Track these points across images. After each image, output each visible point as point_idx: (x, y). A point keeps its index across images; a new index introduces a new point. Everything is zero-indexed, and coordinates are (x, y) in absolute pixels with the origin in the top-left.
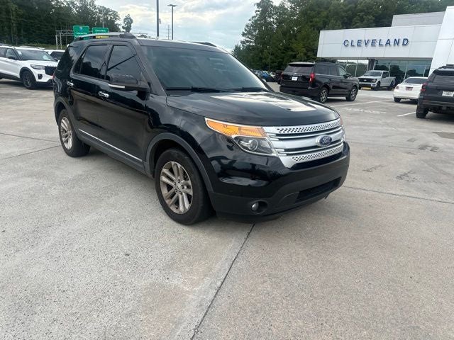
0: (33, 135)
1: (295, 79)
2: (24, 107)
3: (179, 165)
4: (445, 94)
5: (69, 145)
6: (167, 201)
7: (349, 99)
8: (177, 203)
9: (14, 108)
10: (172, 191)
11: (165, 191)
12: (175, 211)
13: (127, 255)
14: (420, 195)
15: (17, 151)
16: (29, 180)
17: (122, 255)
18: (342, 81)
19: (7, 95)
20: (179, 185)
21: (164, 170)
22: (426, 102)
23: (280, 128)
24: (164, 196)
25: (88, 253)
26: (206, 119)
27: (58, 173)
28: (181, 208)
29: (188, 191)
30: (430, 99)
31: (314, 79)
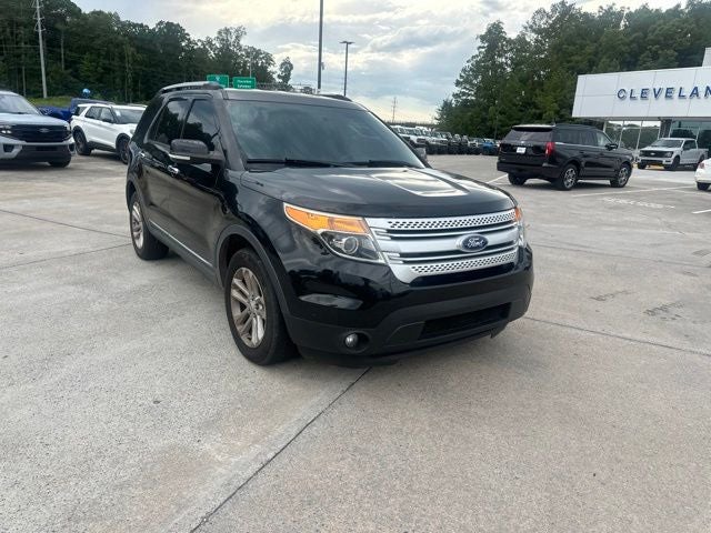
0: (105, 228)
1: (521, 150)
2: (110, 188)
3: (251, 273)
5: (140, 243)
6: (238, 328)
7: (615, 184)
9: (95, 189)
11: (237, 313)
12: (247, 342)
13: (157, 402)
15: (73, 248)
16: (72, 288)
18: (602, 155)
19: (94, 172)
20: (253, 304)
23: (394, 221)
26: (285, 204)
27: (114, 281)
28: (254, 340)
29: (262, 313)
31: (552, 152)
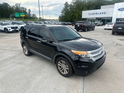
0: (14, 49)
3: (64, 62)
4: (119, 28)
5: (26, 53)
6: (60, 71)
8: (63, 71)
9: (5, 40)
10: (61, 68)
12: (63, 73)
13: (55, 89)
14: (122, 61)
15: (11, 55)
16: (19, 65)
17: (53, 89)
18: (91, 25)
20: (64, 67)
21: (59, 62)
23: (92, 51)
24: (59, 69)
25: (44, 89)
26: (72, 50)
27: (25, 62)
28: (65, 73)
29: (67, 68)
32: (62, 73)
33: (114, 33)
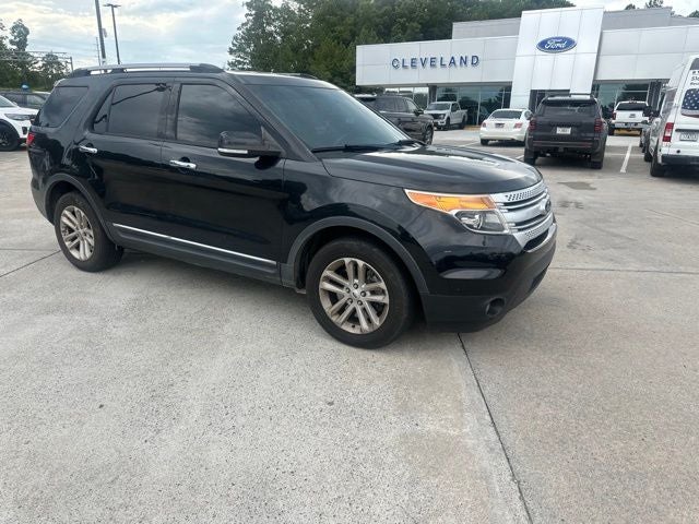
4: (559, 131)
6: (334, 319)
8: (353, 319)
10: (341, 302)
13: (331, 404)
14: (610, 266)
17: (321, 404)
18: (413, 121)
20: (357, 292)
21: (327, 273)
22: (537, 144)
24: (328, 312)
26: (407, 191)
29: (378, 298)
30: (540, 138)
32: (348, 328)
33: (536, 158)
